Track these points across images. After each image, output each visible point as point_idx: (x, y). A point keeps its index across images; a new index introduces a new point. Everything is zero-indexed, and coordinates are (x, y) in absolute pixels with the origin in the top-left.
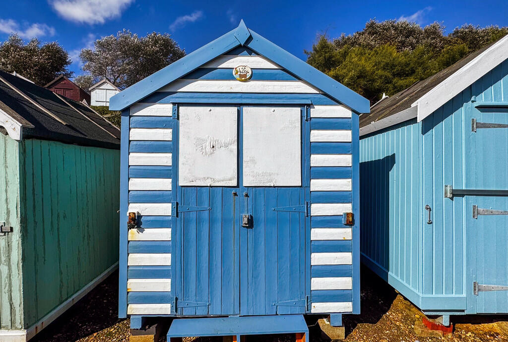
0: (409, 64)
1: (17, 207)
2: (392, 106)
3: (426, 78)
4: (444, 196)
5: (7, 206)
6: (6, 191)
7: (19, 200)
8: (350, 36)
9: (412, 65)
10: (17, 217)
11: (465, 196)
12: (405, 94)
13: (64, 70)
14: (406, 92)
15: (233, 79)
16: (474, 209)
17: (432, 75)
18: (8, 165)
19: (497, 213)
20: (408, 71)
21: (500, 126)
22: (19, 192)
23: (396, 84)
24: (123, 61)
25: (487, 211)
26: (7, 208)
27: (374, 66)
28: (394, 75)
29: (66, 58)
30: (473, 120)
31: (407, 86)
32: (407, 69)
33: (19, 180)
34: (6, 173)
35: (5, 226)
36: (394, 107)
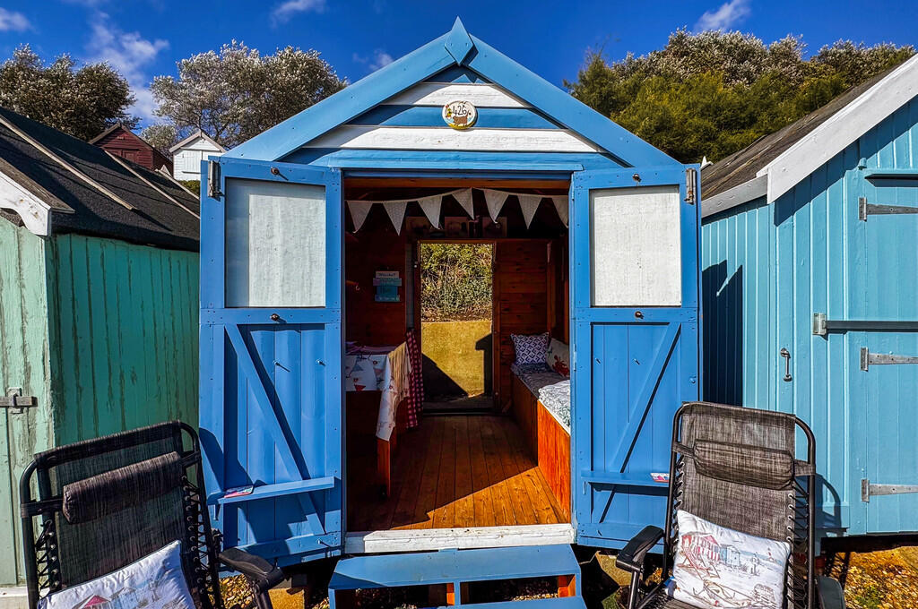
0: (747, 106)
1: (43, 360)
2: (719, 178)
3: (775, 132)
4: (812, 333)
5: (25, 358)
6: (23, 330)
7: (47, 346)
8: (641, 58)
9: (751, 108)
10: (45, 379)
11: (848, 333)
12: (742, 158)
13: (122, 115)
14: (743, 155)
15: (444, 125)
16: (863, 354)
17: (785, 125)
18: (25, 282)
19: (901, 361)
20: (744, 119)
21: (907, 210)
22: (47, 333)
23: (724, 143)
24: (232, 100)
25: (885, 357)
26: (26, 363)
27: (685, 111)
28: (720, 126)
29: (124, 93)
30: (862, 199)
31: (743, 146)
32: (743, 115)
33: (46, 310)
34: (22, 297)
35: (21, 395)
36: (725, 179)
